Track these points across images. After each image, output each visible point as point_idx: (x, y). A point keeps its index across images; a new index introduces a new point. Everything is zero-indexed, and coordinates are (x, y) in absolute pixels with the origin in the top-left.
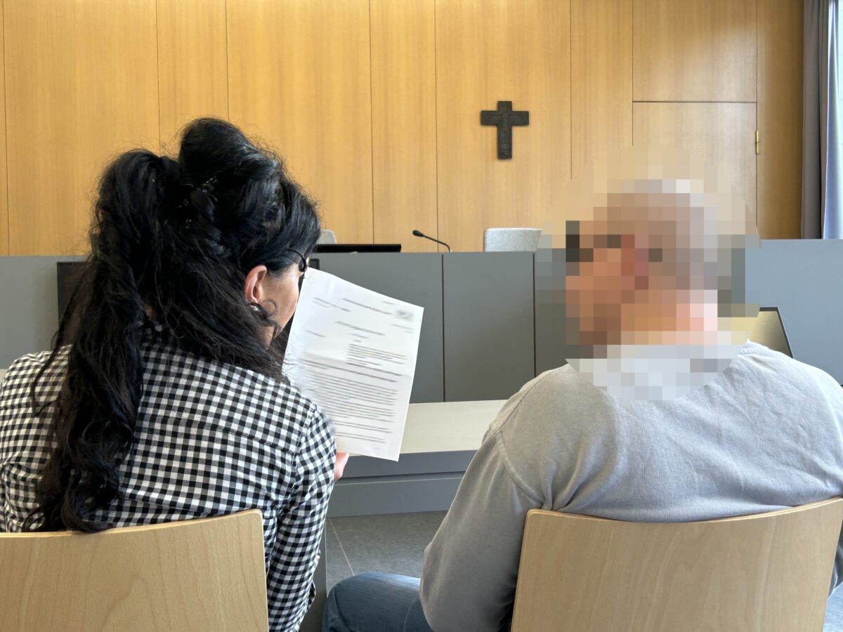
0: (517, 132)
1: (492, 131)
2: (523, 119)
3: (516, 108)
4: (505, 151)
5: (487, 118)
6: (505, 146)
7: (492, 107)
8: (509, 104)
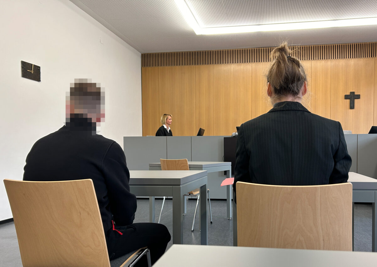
0: (356, 101)
1: (348, 101)
2: (358, 97)
3: (356, 94)
4: (352, 107)
5: (346, 97)
6: (352, 105)
7: (348, 94)
8: (354, 93)
